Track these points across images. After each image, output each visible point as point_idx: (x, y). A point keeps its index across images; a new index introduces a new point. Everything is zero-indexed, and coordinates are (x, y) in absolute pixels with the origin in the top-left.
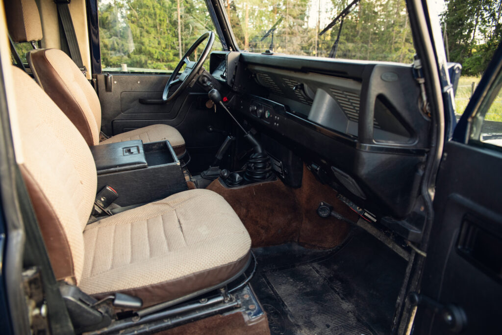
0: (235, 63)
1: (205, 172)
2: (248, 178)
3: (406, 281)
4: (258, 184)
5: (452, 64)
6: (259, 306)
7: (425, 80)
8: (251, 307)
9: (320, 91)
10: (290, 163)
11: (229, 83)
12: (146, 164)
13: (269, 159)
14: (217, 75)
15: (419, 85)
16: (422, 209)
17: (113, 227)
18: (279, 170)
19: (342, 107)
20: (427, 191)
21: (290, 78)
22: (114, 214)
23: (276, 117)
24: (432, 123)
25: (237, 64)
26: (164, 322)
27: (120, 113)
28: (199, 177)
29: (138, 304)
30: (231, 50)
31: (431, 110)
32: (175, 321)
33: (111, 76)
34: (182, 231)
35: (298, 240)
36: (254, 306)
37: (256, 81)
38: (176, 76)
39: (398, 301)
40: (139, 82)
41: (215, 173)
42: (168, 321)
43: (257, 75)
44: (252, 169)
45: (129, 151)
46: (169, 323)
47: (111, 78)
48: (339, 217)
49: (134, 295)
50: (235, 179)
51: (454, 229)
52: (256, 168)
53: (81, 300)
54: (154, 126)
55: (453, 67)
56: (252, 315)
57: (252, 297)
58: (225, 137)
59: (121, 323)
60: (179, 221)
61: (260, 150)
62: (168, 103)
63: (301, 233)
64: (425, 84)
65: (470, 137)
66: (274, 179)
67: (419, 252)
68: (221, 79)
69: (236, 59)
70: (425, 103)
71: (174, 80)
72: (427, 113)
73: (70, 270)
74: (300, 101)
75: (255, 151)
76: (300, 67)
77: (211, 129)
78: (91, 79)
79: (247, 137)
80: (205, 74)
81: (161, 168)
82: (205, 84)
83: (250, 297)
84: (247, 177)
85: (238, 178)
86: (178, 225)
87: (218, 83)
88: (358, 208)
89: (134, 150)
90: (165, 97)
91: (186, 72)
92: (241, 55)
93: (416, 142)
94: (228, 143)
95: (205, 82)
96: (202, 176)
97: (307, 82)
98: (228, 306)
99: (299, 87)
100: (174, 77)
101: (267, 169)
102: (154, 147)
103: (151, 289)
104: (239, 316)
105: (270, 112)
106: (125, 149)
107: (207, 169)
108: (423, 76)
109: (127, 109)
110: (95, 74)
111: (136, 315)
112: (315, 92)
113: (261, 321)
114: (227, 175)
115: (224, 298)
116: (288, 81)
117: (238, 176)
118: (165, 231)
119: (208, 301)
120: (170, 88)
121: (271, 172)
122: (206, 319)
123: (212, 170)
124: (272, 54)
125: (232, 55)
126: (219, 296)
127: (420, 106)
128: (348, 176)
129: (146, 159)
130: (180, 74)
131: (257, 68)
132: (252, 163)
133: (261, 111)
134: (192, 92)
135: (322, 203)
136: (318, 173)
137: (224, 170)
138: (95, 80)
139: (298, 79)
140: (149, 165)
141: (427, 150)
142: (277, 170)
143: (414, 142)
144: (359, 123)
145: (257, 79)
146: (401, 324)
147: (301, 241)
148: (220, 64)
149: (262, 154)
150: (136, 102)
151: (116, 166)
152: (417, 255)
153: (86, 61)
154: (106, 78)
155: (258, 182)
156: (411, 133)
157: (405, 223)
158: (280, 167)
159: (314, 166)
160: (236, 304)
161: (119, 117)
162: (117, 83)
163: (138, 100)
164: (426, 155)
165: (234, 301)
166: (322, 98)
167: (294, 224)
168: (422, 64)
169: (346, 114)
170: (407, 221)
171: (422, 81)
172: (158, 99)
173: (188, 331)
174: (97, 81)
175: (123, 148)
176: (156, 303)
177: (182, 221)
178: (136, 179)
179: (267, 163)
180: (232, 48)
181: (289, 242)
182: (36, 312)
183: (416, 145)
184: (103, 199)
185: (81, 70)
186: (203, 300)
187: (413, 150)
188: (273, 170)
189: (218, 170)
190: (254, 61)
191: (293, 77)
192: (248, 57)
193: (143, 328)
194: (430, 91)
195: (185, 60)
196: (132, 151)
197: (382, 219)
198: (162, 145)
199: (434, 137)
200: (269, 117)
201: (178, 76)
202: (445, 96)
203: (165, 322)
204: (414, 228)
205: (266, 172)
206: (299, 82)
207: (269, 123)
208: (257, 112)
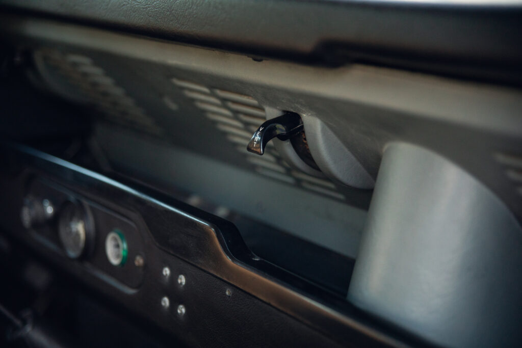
21: (215, 83)
43: (38, 58)
97: (326, 107)
99: (281, 129)
105: (126, 234)
116: (198, 93)
133: (79, 228)
139: (268, 94)
200: (127, 262)
206: (273, 104)
207: (131, 291)
208: (63, 232)
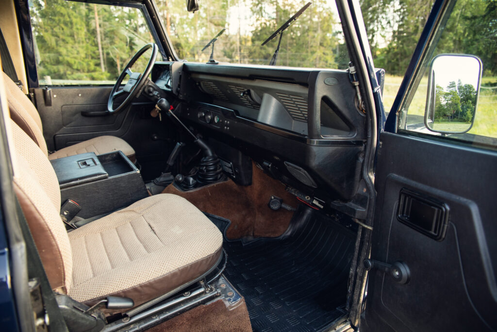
0: (179, 73)
1: (158, 179)
2: (202, 180)
3: (356, 254)
4: (212, 185)
5: (379, 69)
6: (236, 292)
7: (360, 83)
8: (229, 294)
9: (266, 96)
10: (240, 163)
11: (174, 92)
12: (107, 175)
13: (219, 161)
14: (161, 84)
15: (355, 87)
16: (365, 190)
17: (83, 238)
18: (230, 171)
19: (287, 109)
20: (368, 175)
21: (237, 85)
22: (78, 227)
23: (226, 121)
24: (367, 118)
25: (181, 74)
26: (152, 319)
27: (62, 127)
28: (152, 184)
29: (129, 304)
30: (170, 60)
31: (366, 107)
32: (162, 317)
33: (49, 90)
34: (155, 233)
35: (253, 233)
36: (232, 292)
37: (201, 89)
38: (119, 87)
39: (351, 272)
40: (80, 95)
41: (168, 179)
42: (156, 318)
43: (202, 84)
44: (204, 172)
45: (85, 163)
46: (156, 319)
47: (50, 91)
48: (288, 208)
49: (123, 296)
50: (189, 182)
51: (394, 202)
52: (208, 171)
53: (75, 308)
54: (100, 138)
55: (379, 71)
56: (232, 300)
57: (228, 285)
58: (175, 144)
59: (112, 326)
60: (150, 226)
61: (210, 153)
62: (114, 115)
63: (256, 227)
64: (359, 86)
65: (398, 127)
66: (226, 179)
67: (366, 226)
68: (165, 88)
69: (179, 69)
70: (360, 102)
71: (117, 91)
72: (362, 110)
73: (61, 280)
74: (245, 106)
75: (206, 155)
76: (247, 75)
77: (156, 137)
78: (28, 93)
79: (197, 142)
80: (150, 84)
81: (121, 177)
82: (151, 94)
83: (226, 286)
84: (199, 179)
85: (192, 182)
86: (150, 229)
87: (163, 92)
88: (306, 197)
89: (89, 162)
90: (110, 109)
91: (131, 83)
92: (184, 65)
93: (356, 135)
94: (178, 149)
95: (151, 92)
96: (154, 183)
97: (254, 88)
98: (209, 295)
99: (246, 93)
100: (117, 88)
101: (218, 171)
102: (107, 158)
103: (139, 288)
104: (221, 303)
105: (219, 116)
106: (79, 162)
107: (159, 176)
108: (358, 80)
109: (71, 122)
110: (32, 89)
111: (126, 316)
112: (261, 98)
113: (240, 304)
114: (181, 180)
115: (205, 289)
116: (233, 88)
117: (191, 179)
118: (137, 236)
119: (191, 294)
120: (114, 99)
121: (222, 173)
122: (191, 310)
123: (164, 177)
124: (217, 64)
125: (176, 66)
126: (201, 288)
127: (356, 105)
128: (301, 168)
129: (105, 169)
130: (124, 85)
131: (201, 77)
132: (203, 166)
133: (210, 117)
134: (134, 102)
135: (273, 197)
136: (270, 169)
137: (178, 175)
138: (33, 94)
139: (245, 86)
140: (110, 176)
141: (364, 141)
142: (227, 171)
143: (354, 134)
144: (308, 122)
145: (201, 87)
146: (356, 290)
147: (256, 234)
148: (162, 74)
149: (213, 157)
150: (78, 116)
151: (76, 179)
152: (364, 229)
153: (22, 76)
154: (44, 92)
155: (211, 183)
156: (350, 127)
157: (351, 204)
158: (231, 168)
159: (265, 163)
160: (216, 293)
161: (61, 131)
162: (56, 97)
163: (80, 114)
164: (364, 145)
165: (214, 290)
166: (269, 102)
167: (249, 219)
168: (356, 70)
169: (291, 115)
170: (353, 202)
171: (357, 84)
172: (101, 111)
173: (177, 324)
174: (35, 95)
175: (78, 161)
176: (143, 302)
177: (152, 225)
178: (97, 191)
179: (218, 165)
180: (172, 58)
181: (245, 237)
182: (40, 322)
183: (355, 137)
184: (65, 213)
185: (17, 85)
186: (186, 293)
187: (353, 142)
188: (224, 171)
189: (170, 176)
190: (199, 70)
191: (240, 84)
192: (192, 67)
193: (134, 328)
194: (364, 92)
195: (127, 71)
196: (88, 164)
197: (332, 203)
198: (115, 156)
199: (370, 129)
200: (218, 122)
201: (120, 87)
202: (376, 95)
203: (154, 319)
204: (360, 207)
205: (217, 174)
206: (246, 88)
207: (219, 127)
208: (206, 118)
